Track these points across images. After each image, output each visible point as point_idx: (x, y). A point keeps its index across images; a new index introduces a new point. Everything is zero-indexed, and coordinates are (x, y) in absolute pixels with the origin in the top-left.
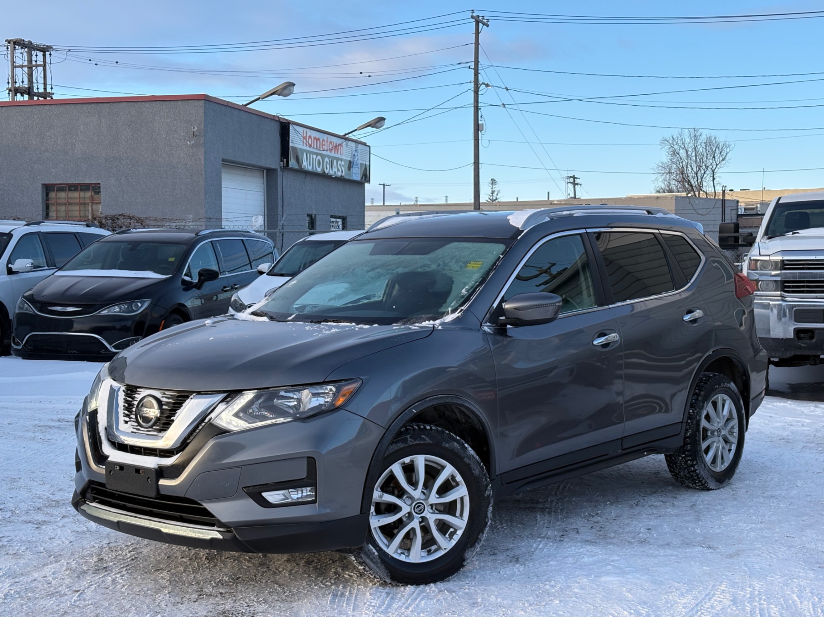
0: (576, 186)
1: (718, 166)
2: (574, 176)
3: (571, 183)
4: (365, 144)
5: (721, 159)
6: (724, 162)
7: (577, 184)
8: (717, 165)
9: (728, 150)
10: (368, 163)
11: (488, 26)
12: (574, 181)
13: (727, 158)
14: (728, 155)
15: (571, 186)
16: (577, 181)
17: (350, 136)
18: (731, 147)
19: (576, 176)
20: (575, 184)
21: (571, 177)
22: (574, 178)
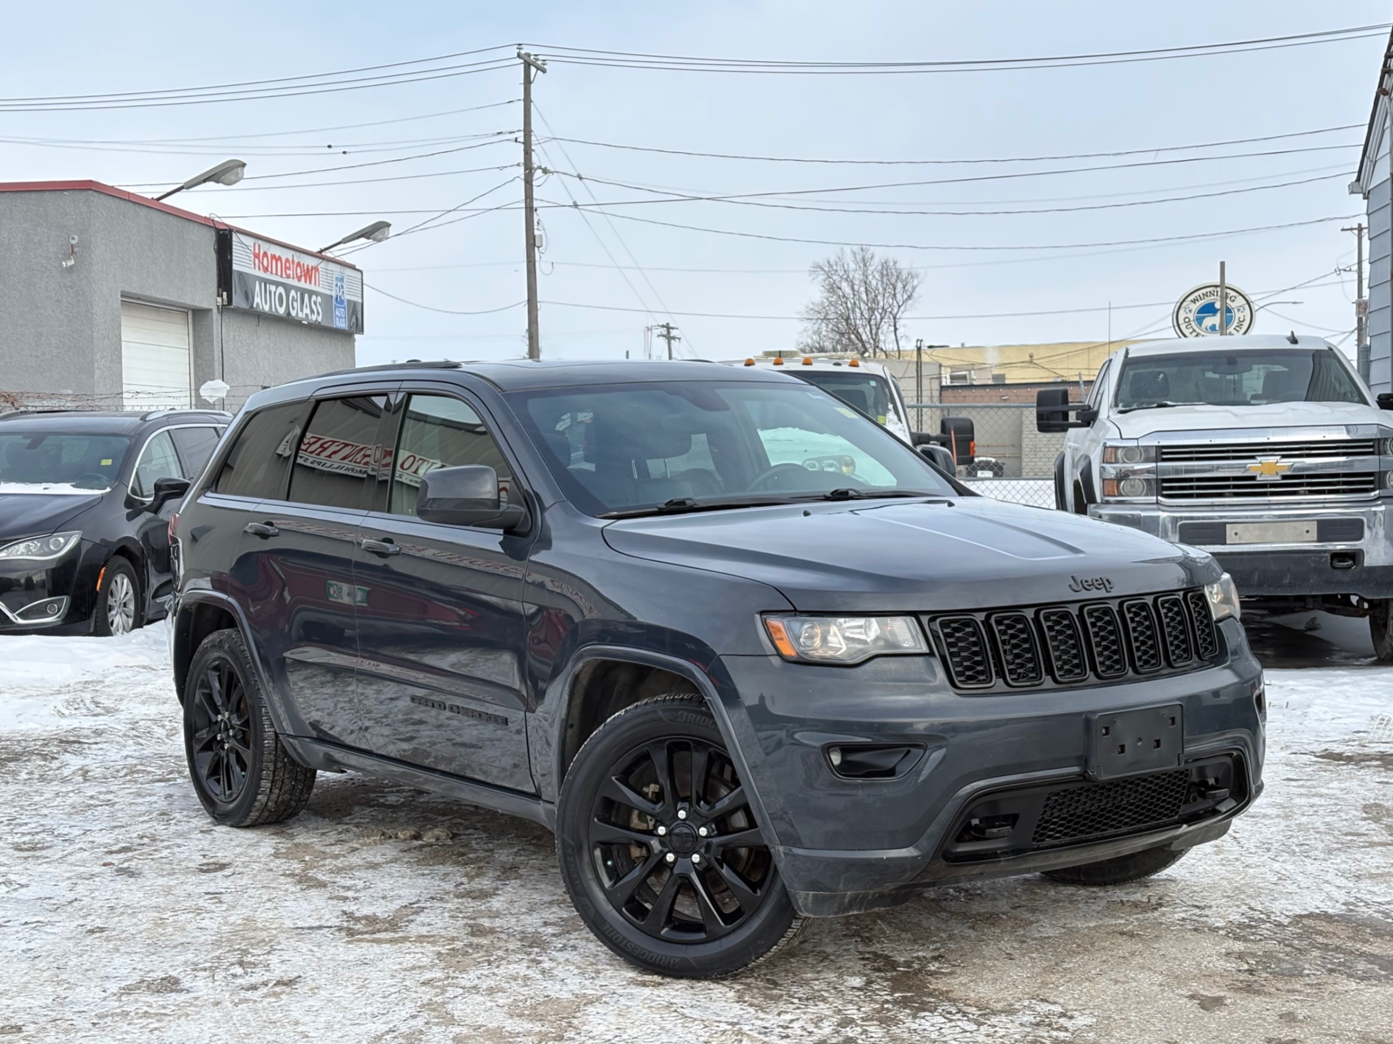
0: (672, 342)
1: (902, 308)
2: (668, 324)
3: (663, 336)
4: (353, 267)
5: (905, 297)
6: (910, 302)
7: (674, 338)
8: (899, 307)
9: (916, 282)
10: (360, 300)
11: (544, 71)
12: (669, 333)
13: (915, 295)
14: (917, 290)
15: (663, 342)
16: (673, 333)
17: (328, 254)
18: (920, 277)
19: (671, 325)
20: (669, 338)
21: (663, 326)
22: (668, 327)
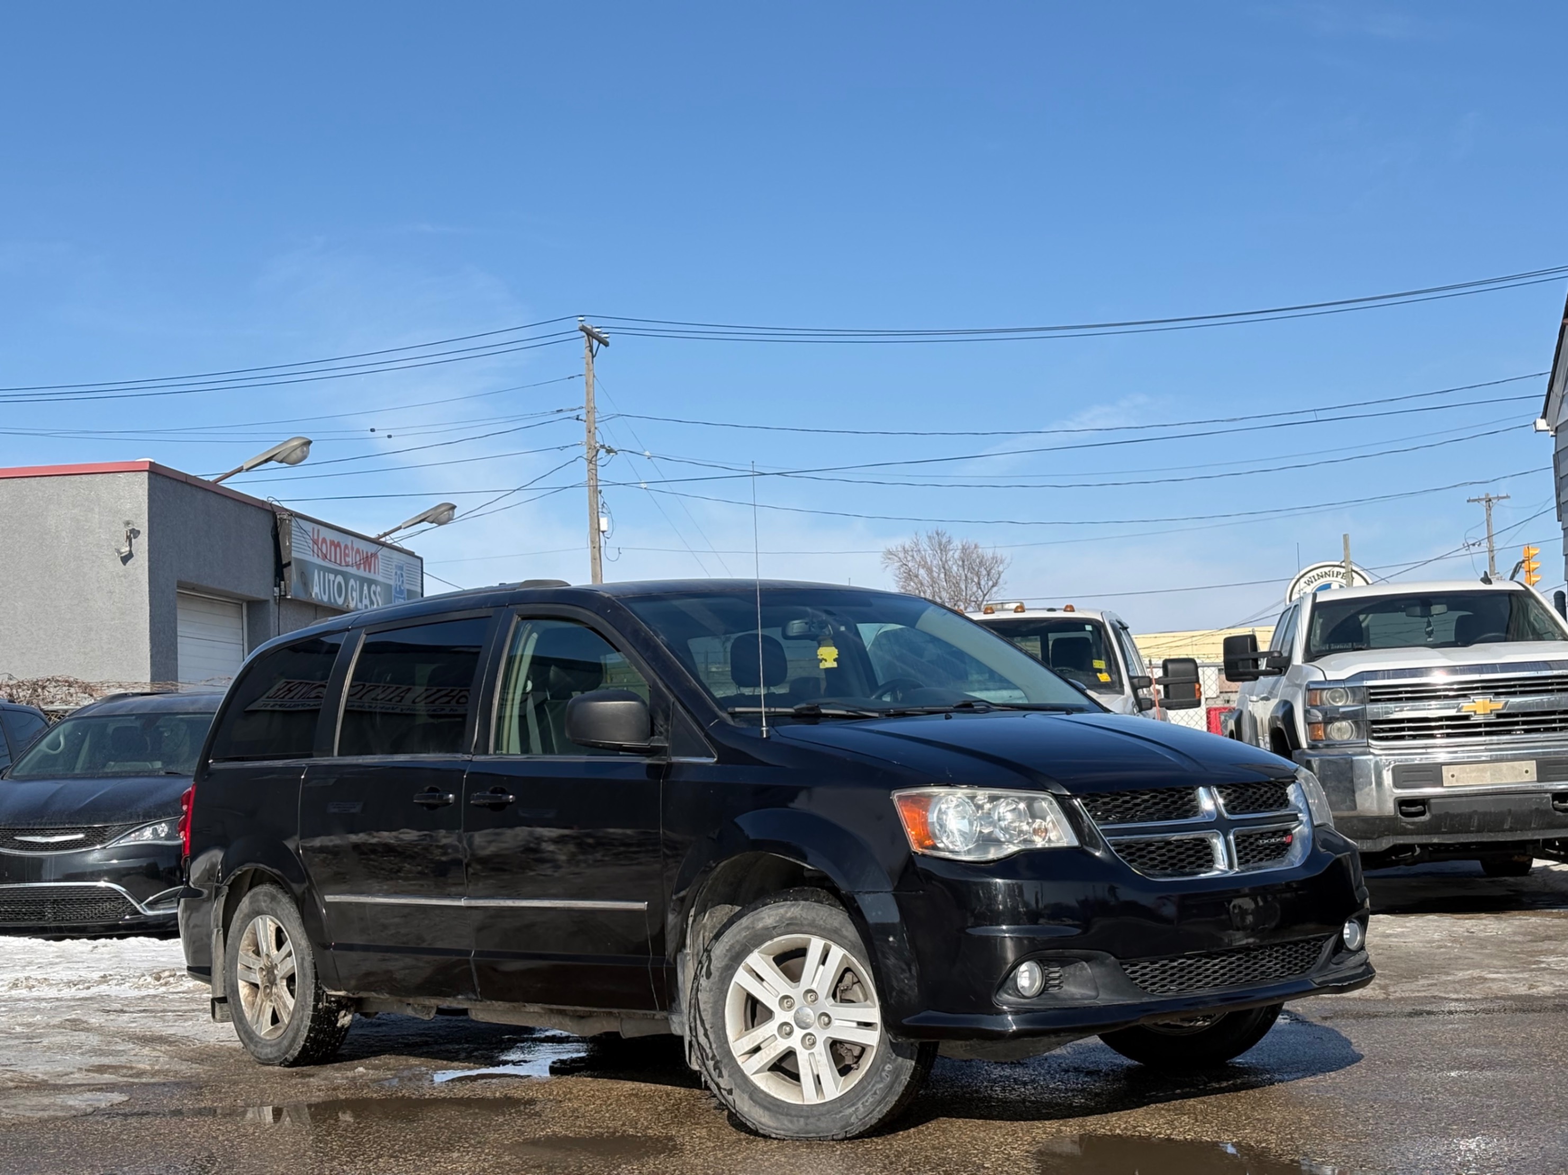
1: (987, 597)
4: (411, 554)
5: (990, 583)
6: (995, 589)
8: (985, 595)
9: (1001, 569)
10: (419, 590)
11: (606, 344)
13: (1001, 581)
14: (1002, 575)
17: (388, 540)
18: (1006, 562)
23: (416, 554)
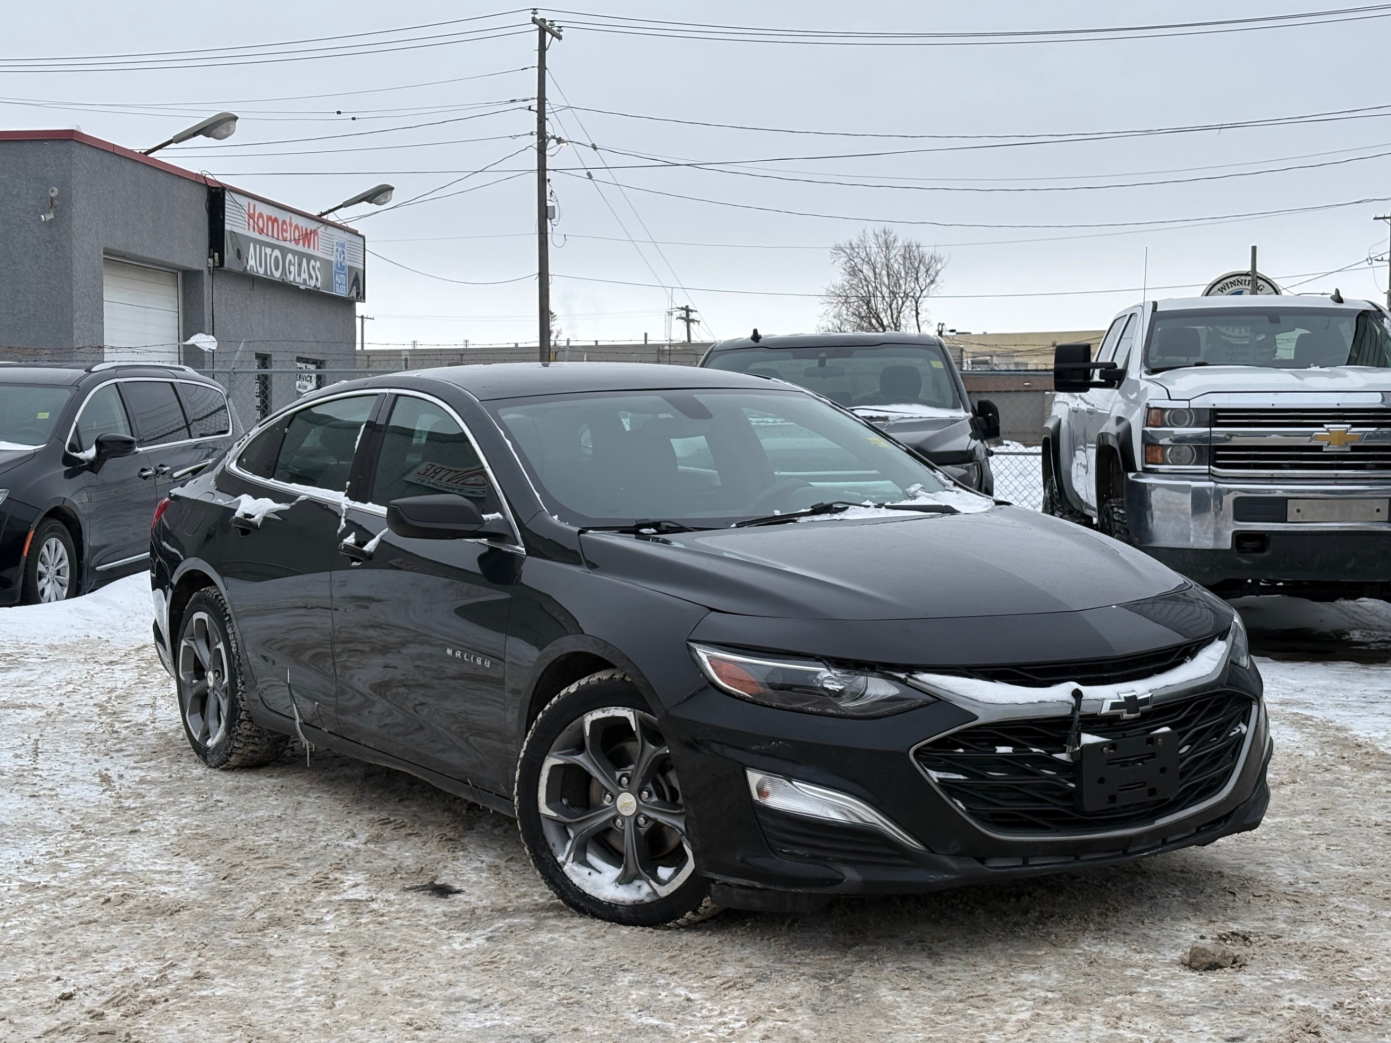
0: (691, 324)
1: (924, 293)
2: (687, 307)
3: (682, 318)
4: (355, 233)
5: (928, 281)
6: (933, 286)
7: (693, 321)
8: (922, 291)
9: (939, 267)
10: (361, 267)
11: (560, 38)
12: (688, 315)
13: (938, 279)
14: (940, 274)
15: (683, 324)
16: (692, 316)
17: (331, 217)
18: (944, 261)
19: (691, 307)
20: (688, 321)
21: (682, 309)
22: (687, 310)
23: (359, 233)
